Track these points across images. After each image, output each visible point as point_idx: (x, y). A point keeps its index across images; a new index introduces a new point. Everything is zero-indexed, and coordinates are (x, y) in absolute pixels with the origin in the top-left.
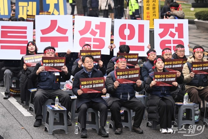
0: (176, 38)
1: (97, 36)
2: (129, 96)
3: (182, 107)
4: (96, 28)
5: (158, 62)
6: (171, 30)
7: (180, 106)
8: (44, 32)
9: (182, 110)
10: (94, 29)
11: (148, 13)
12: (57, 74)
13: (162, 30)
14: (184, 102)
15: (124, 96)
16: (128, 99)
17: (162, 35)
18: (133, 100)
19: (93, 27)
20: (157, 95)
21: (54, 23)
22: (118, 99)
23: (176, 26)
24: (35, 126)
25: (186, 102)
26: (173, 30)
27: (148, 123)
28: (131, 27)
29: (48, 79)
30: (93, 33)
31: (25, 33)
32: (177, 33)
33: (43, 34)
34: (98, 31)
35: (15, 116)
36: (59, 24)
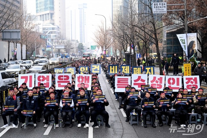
0: (194, 84)
1: (159, 83)
2: (166, 110)
3: (191, 115)
4: (158, 80)
5: (179, 95)
6: (191, 80)
7: (190, 114)
8: (135, 81)
9: (191, 116)
10: (157, 80)
11: (186, 73)
12: (136, 99)
13: (187, 81)
14: (192, 113)
15: (164, 110)
16: (166, 111)
17: (187, 83)
18: (168, 112)
19: (157, 79)
20: (179, 110)
21: (139, 77)
22: (161, 111)
23: (194, 78)
24: (126, 121)
25: (193, 113)
26: (192, 81)
27: (176, 122)
28: (173, 79)
29: (132, 101)
30: (157, 82)
31: (128, 81)
32: (194, 82)
33: (135, 82)
34: (159, 81)
35: (120, 117)
36: (142, 78)
